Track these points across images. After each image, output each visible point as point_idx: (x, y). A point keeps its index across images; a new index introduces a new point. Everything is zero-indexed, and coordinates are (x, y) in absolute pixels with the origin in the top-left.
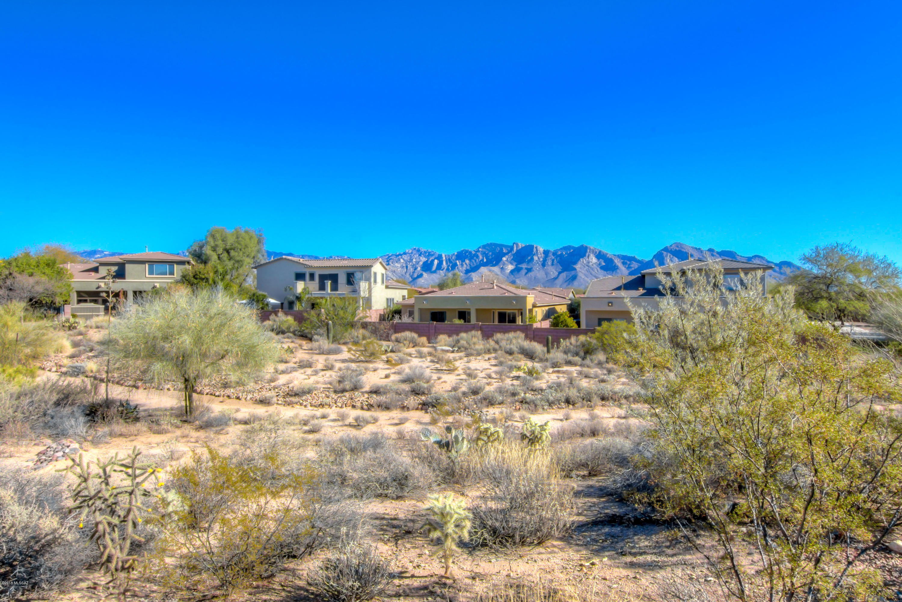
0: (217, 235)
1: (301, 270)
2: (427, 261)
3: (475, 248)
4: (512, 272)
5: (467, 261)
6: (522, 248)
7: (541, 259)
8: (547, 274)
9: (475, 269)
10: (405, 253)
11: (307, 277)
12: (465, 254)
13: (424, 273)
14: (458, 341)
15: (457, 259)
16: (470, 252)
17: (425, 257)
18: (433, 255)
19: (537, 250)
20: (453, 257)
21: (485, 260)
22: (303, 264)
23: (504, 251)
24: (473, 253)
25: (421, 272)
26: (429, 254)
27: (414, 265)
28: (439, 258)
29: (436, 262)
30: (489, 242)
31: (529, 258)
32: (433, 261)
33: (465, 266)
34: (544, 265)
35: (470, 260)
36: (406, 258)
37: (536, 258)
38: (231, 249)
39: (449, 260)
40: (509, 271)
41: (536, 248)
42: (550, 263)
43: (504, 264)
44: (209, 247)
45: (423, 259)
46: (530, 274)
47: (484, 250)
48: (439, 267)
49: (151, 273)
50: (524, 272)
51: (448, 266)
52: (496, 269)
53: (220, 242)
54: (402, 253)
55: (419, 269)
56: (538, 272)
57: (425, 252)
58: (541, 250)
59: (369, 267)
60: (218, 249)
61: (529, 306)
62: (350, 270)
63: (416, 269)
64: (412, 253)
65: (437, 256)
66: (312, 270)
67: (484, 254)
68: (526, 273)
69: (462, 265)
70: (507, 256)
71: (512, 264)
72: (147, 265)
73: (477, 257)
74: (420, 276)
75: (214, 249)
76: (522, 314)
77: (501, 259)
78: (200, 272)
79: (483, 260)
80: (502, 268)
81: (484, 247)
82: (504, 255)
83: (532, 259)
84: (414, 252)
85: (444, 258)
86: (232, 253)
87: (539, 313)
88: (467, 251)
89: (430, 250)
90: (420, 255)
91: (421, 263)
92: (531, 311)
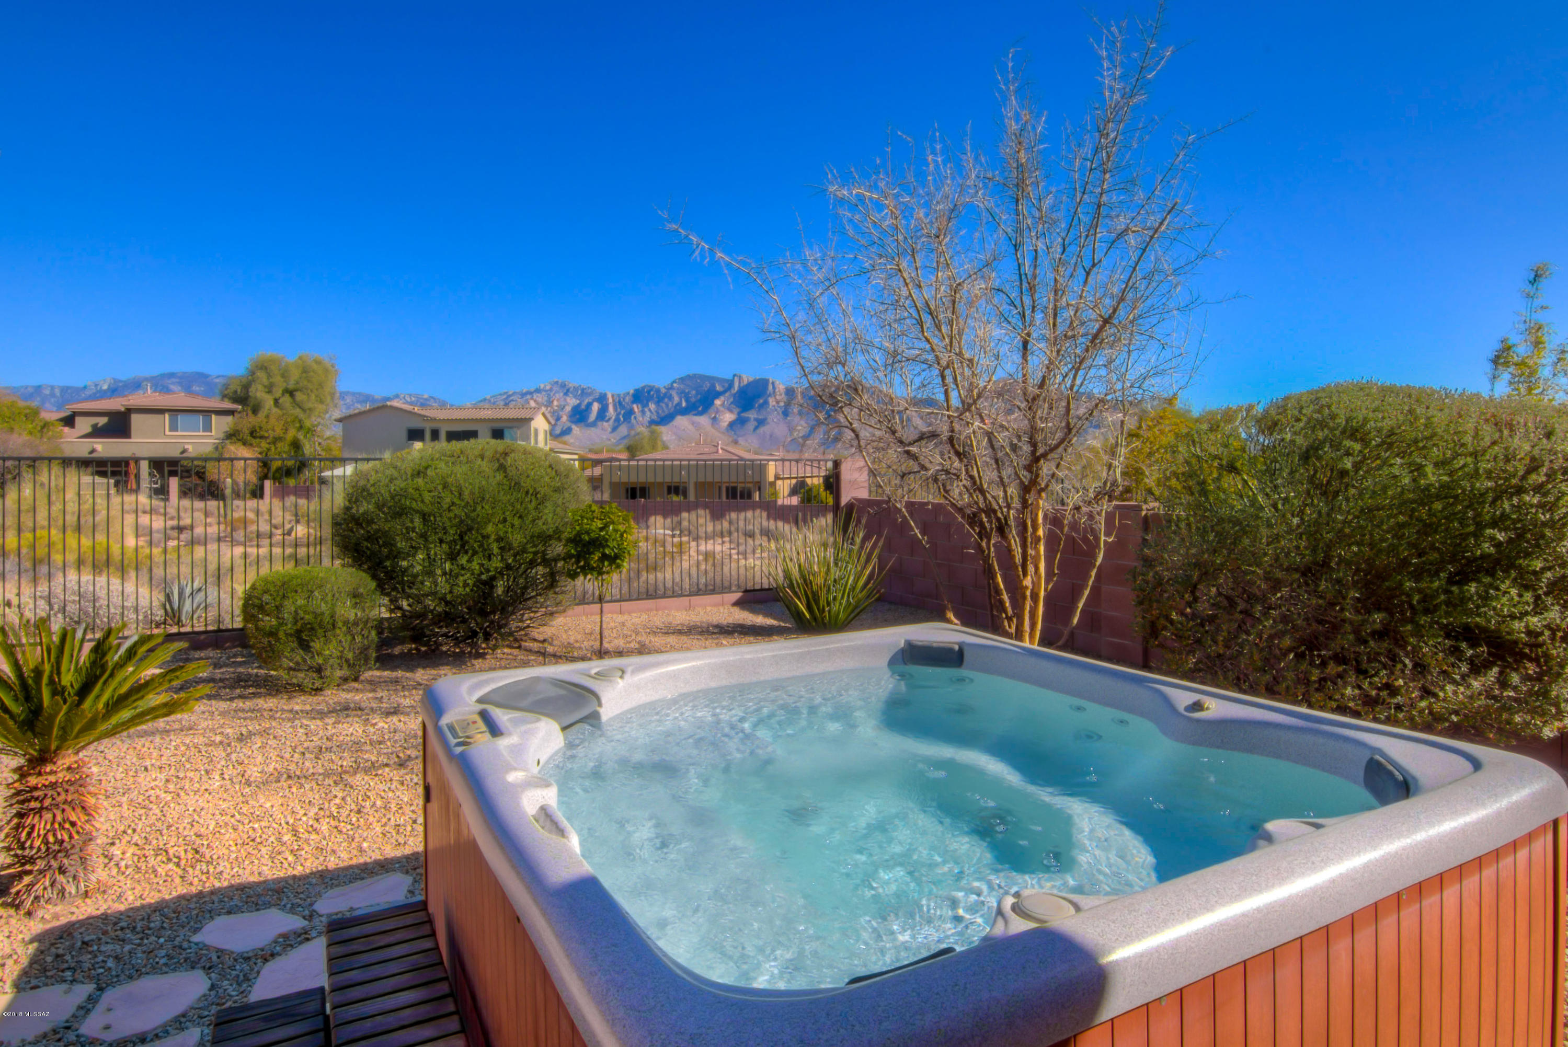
0: (273, 367)
1: (416, 424)
2: (579, 405)
3: (667, 383)
4: (731, 425)
5: (652, 406)
6: (749, 384)
7: (782, 404)
8: (791, 429)
9: (665, 420)
10: (538, 391)
11: (428, 435)
12: (649, 392)
13: (573, 427)
14: (680, 523)
15: (633, 402)
16: (658, 391)
17: (575, 397)
18: (590, 394)
19: (774, 388)
20: (627, 399)
21: (684, 404)
22: (420, 415)
23: (718, 388)
24: (663, 390)
25: (569, 424)
26: (584, 392)
27: (554, 412)
28: (602, 399)
29: (596, 407)
30: (691, 372)
31: (761, 401)
32: (589, 405)
33: (648, 413)
34: (786, 414)
35: (658, 403)
36: (540, 400)
37: (772, 401)
38: (296, 390)
39: (619, 404)
40: (725, 424)
41: (773, 383)
42: (795, 411)
43: (717, 411)
44: (260, 387)
45: (572, 402)
46: (761, 430)
47: (682, 386)
48: (602, 415)
49: (173, 428)
50: (751, 425)
51: (618, 414)
52: (703, 420)
53: (278, 379)
54: (532, 389)
55: (564, 418)
56: (776, 426)
57: (576, 389)
58: (781, 387)
59: (528, 420)
60: (274, 390)
61: (771, 478)
62: (497, 426)
63: (558, 419)
64: (551, 390)
65: (597, 395)
66: (435, 425)
67: (681, 393)
68: (756, 428)
69: (643, 412)
70: (722, 398)
71: (731, 411)
72: (167, 416)
73: (670, 398)
74: (568, 431)
75: (269, 389)
76: (759, 489)
77: (712, 403)
78: (261, 428)
79: (679, 404)
80: (714, 419)
81: (682, 380)
82: (718, 395)
83: (766, 403)
84: (555, 388)
85: (610, 400)
86: (299, 396)
87: (784, 488)
88: (651, 388)
89: (584, 386)
90: (566, 394)
91: (568, 408)
92: (773, 484)
